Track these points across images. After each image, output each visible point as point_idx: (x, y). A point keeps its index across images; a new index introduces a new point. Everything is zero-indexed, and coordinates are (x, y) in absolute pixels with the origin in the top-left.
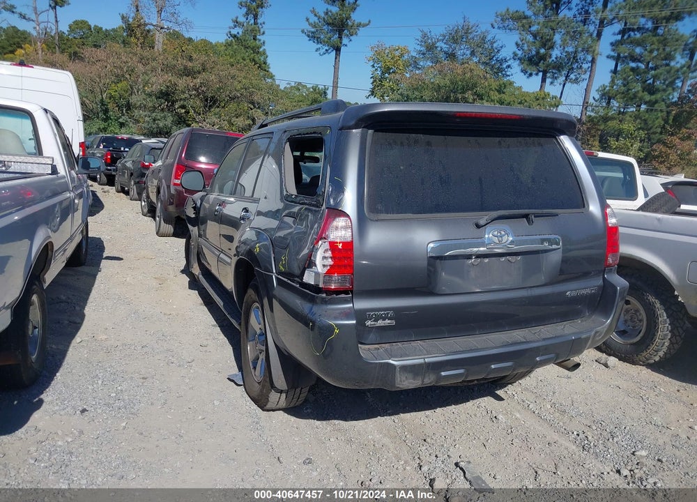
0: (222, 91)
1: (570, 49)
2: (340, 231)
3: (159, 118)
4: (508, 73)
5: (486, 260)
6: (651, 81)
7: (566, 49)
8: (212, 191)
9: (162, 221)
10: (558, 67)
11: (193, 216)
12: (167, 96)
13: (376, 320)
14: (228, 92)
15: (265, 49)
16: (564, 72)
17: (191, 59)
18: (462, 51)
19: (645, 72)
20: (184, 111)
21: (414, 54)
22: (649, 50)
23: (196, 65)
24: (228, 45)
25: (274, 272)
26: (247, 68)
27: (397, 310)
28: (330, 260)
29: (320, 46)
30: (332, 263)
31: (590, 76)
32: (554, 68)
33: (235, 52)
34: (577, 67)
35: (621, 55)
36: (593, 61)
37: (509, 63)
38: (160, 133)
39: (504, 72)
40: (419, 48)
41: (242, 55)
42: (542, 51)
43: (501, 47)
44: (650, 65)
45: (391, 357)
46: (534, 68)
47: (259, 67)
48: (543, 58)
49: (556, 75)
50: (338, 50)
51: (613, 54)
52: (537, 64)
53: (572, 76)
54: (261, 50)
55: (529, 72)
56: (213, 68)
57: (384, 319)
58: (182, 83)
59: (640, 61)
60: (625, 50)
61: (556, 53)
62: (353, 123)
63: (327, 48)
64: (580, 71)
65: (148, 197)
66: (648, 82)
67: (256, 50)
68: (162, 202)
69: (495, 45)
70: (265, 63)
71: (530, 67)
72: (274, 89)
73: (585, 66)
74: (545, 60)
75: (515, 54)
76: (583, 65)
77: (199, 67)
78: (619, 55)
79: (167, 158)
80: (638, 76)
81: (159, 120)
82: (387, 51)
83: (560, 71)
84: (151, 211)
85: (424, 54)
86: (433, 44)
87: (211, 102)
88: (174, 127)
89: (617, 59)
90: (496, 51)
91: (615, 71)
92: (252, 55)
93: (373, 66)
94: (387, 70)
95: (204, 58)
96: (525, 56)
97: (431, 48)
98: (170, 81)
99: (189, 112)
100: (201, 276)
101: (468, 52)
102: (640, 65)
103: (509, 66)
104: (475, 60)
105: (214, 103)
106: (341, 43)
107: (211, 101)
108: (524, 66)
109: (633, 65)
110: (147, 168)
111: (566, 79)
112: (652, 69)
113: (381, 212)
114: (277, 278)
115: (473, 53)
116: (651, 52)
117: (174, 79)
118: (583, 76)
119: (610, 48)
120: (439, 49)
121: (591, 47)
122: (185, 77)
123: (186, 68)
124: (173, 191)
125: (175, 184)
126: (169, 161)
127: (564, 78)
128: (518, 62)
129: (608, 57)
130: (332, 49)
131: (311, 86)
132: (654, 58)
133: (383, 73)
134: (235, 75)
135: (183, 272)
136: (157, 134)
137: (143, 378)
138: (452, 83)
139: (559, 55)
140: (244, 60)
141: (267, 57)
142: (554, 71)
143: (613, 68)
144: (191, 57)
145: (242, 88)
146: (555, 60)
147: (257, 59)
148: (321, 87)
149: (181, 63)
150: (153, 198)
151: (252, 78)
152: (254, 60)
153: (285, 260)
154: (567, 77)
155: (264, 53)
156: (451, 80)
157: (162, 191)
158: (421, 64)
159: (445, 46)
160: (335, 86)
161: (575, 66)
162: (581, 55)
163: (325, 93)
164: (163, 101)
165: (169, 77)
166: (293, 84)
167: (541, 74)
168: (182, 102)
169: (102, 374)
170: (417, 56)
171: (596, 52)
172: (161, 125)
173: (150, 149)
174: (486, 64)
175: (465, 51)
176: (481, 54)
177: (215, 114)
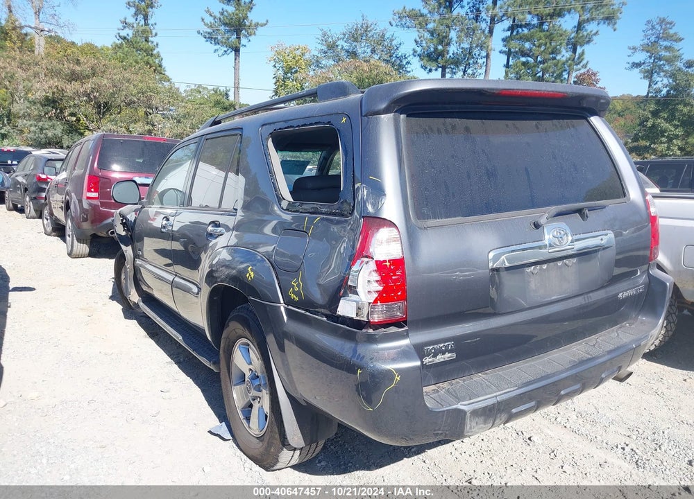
0: (116, 96)
1: (466, 45)
2: (386, 246)
3: (47, 127)
4: (408, 70)
5: (545, 267)
6: (540, 74)
7: (462, 45)
8: (150, 203)
9: (75, 241)
10: (457, 63)
11: (124, 233)
12: (53, 102)
13: (435, 356)
14: (123, 97)
15: (158, 52)
16: (462, 68)
17: (78, 62)
18: (363, 49)
19: (535, 66)
20: (75, 118)
21: (316, 53)
22: (537, 45)
23: (84, 69)
24: (117, 48)
25: (282, 301)
26: (142, 71)
27: (457, 340)
28: (376, 285)
29: (217, 47)
30: (381, 288)
31: (486, 70)
32: (452, 63)
33: (126, 55)
34: (473, 62)
35: (512, 50)
36: (487, 56)
37: (409, 59)
38: (50, 144)
39: (404, 69)
40: (320, 47)
41: (135, 58)
42: (440, 47)
43: (400, 44)
44: (539, 59)
45: (459, 400)
46: (434, 64)
47: (155, 70)
48: (441, 54)
49: (454, 71)
50: (237, 51)
51: (504, 49)
52: (436, 60)
53: (470, 71)
54: (155, 52)
55: (429, 68)
56: (104, 71)
57: (444, 354)
58: (71, 88)
59: (529, 56)
60: (515, 46)
61: (453, 49)
62: (383, 106)
63: (226, 49)
64: (476, 66)
65: (51, 214)
66: (538, 75)
67: (149, 52)
68: (72, 219)
69: (394, 43)
70: (160, 66)
71: (430, 62)
72: (173, 94)
73: (480, 61)
74: (443, 56)
75: (415, 51)
76: (479, 61)
77: (88, 71)
78: (510, 50)
79: (74, 169)
80: (529, 69)
81: (47, 129)
82: (287, 51)
83: (458, 67)
84: (59, 230)
85: (325, 53)
86: (334, 43)
87: (103, 109)
88: (65, 137)
89: (509, 54)
90: (395, 48)
91: (507, 66)
92: (146, 58)
93: (275, 66)
94: (289, 70)
95: (93, 61)
96: (424, 52)
97: (332, 46)
98: (57, 87)
99: (80, 120)
100: (141, 304)
101: (369, 50)
102: (530, 59)
103: (408, 63)
104: (376, 57)
105: (108, 110)
106: (240, 44)
107: (104, 107)
108: (424, 62)
109: (523, 59)
110: (45, 181)
111: (464, 74)
112: (540, 62)
113: (428, 218)
114: (287, 310)
115: (373, 51)
116: (539, 46)
117: (61, 84)
118: (479, 71)
119: (502, 43)
120: (340, 47)
121: (485, 43)
122: (73, 82)
123: (73, 73)
124: (86, 205)
125: (88, 198)
126: (78, 172)
127: (462, 73)
128: (417, 58)
129: (500, 52)
130: (230, 50)
131: (212, 88)
132: (542, 52)
133: (285, 73)
134: (129, 80)
135: (112, 298)
136: (45, 144)
137: (102, 447)
138: (359, 81)
139: (456, 51)
140: (138, 63)
141: (162, 59)
142: (452, 67)
143: (505, 63)
144: (78, 60)
145: (139, 93)
146: (452, 56)
147: (151, 62)
148: (222, 89)
149: (67, 67)
150: (59, 214)
151: (150, 82)
152: (148, 63)
153: (298, 285)
154: (465, 71)
155: (159, 56)
156: (357, 78)
157: (72, 206)
158: (323, 62)
159: (346, 44)
160: (237, 87)
161: (471, 62)
162: (476, 51)
163: (227, 94)
164: (50, 108)
165: (55, 82)
166: (193, 87)
167: (440, 70)
168: (72, 109)
169: (44, 449)
170: (319, 55)
171: (490, 48)
172: (50, 134)
173: (45, 160)
174: (387, 61)
175: (366, 49)
176: (382, 51)
177: (111, 121)
